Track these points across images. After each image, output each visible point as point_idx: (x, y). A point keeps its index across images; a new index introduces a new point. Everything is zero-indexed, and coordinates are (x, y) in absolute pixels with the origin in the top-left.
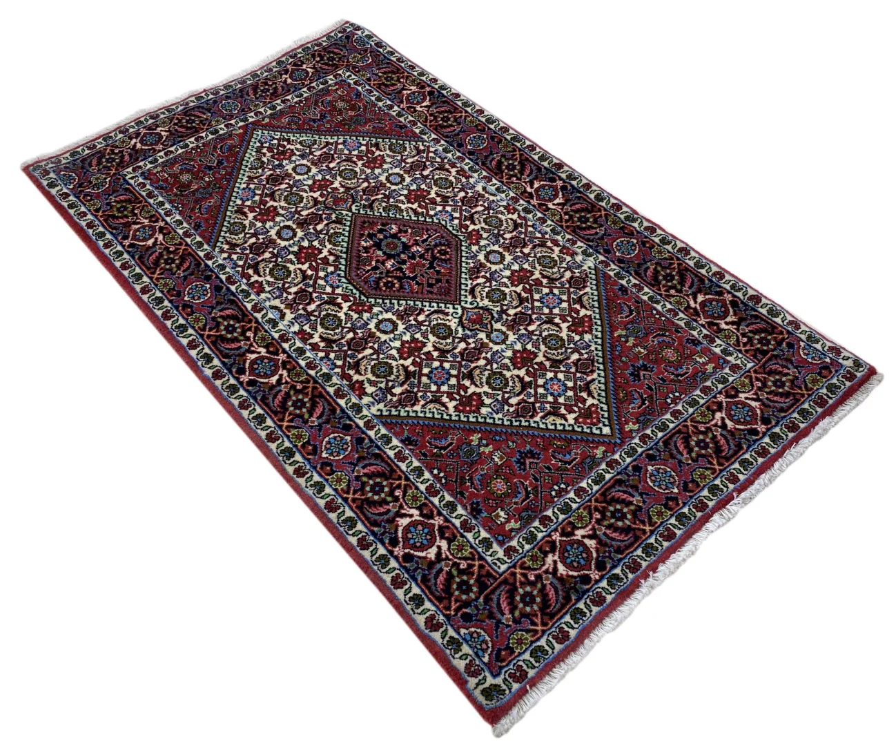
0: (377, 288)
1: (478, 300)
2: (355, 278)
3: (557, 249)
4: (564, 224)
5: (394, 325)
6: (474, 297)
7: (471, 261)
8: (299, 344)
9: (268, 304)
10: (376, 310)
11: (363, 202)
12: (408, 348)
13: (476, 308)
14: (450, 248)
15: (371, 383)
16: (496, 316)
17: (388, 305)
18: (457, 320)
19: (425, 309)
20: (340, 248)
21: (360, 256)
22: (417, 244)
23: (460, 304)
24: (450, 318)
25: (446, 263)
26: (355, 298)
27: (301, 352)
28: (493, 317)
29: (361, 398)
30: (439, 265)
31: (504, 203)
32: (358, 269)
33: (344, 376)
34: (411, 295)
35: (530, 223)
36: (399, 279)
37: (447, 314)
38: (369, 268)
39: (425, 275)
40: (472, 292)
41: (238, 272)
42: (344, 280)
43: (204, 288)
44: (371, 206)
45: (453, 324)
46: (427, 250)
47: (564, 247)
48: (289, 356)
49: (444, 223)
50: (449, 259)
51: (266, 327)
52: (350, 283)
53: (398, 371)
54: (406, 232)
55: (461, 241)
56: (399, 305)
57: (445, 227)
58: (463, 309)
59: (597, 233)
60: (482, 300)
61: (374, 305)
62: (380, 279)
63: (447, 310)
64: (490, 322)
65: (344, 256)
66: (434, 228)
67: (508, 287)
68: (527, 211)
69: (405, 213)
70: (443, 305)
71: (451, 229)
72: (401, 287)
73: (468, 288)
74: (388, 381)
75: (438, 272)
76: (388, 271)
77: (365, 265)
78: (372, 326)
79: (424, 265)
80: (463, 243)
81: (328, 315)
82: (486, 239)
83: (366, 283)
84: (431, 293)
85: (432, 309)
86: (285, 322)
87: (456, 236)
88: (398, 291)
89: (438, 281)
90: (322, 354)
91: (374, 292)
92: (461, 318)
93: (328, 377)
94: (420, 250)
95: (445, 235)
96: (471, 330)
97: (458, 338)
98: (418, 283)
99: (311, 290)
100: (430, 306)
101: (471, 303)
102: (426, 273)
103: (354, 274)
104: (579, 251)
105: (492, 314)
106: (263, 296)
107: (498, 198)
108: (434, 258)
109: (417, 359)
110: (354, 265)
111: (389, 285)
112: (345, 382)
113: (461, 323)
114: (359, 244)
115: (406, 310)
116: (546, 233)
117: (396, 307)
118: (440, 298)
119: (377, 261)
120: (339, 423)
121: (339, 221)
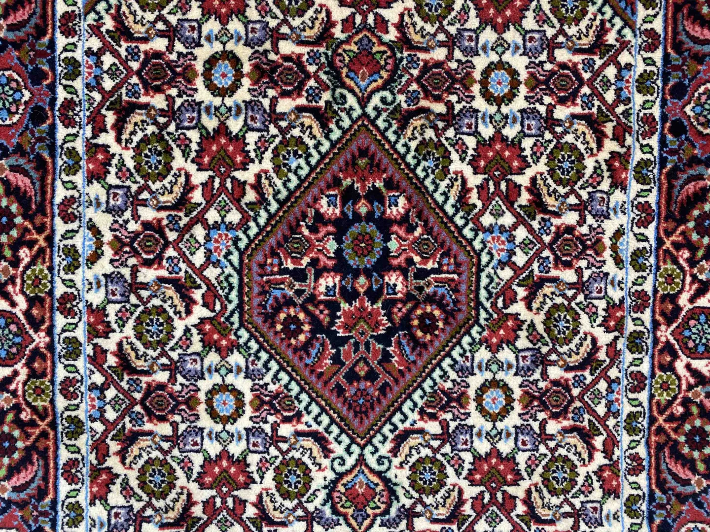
0: (270, 319)
1: (396, 461)
2: (255, 268)
3: (600, 459)
4: (661, 419)
5: (237, 410)
6: (395, 451)
7: (453, 375)
8: (80, 333)
9: (90, 213)
10: (236, 359)
11: (401, 98)
12: (224, 470)
13: (379, 474)
14: (446, 322)
15: (126, 489)
16: (393, 511)
17: (260, 365)
18: (331, 476)
19: (306, 418)
20: (279, 183)
21: (294, 229)
22: (404, 272)
23: (363, 448)
24: (326, 462)
25: (413, 349)
26: (224, 308)
27: (73, 349)
28: (387, 512)
29: (93, 503)
30: (399, 343)
31: (616, 294)
32: (274, 254)
33: (100, 448)
34: (307, 373)
35: (613, 373)
36: (317, 327)
37: (327, 452)
38: (291, 266)
39: (362, 348)
40: (401, 438)
41: (91, 100)
42: (235, 258)
43: (17, 96)
44: (404, 119)
45: (319, 480)
46: (409, 297)
47: (613, 466)
48: (51, 347)
49: (485, 258)
50: (425, 346)
51: (57, 260)
52: (239, 272)
53: (175, 501)
54: (411, 229)
55: (477, 322)
56: (276, 378)
57: (480, 270)
58: (361, 460)
59: (687, 482)
60: (401, 466)
61: (238, 347)
62: (289, 302)
63: (334, 446)
64: (376, 516)
65: (274, 207)
66: (462, 257)
67: (458, 474)
68: (635, 343)
69: (443, 185)
70: (335, 430)
71: (484, 281)
72: (306, 347)
73: (401, 427)
74: (149, 504)
75: (386, 357)
76: (312, 299)
77: (288, 254)
78: (205, 385)
79: (378, 324)
80: (475, 331)
81: (161, 311)
82: (517, 351)
83: (263, 293)
84: (340, 391)
85: (315, 427)
86: (90, 275)
87: (479, 304)
88: (296, 350)
89: (371, 376)
90: (98, 379)
91: (259, 320)
92: (341, 476)
93: (76, 428)
94: (399, 287)
95: (463, 287)
96: (335, 511)
97: (305, 510)
98: (336, 359)
99: (172, 236)
100: (315, 419)
101: (380, 461)
102: (367, 344)
103: (259, 258)
104: (627, 491)
105: (389, 505)
106: (96, 190)
107: (620, 275)
108: (406, 320)
109: (218, 501)
110: (273, 241)
111: (292, 327)
112: (92, 457)
113: (331, 487)
114: (316, 200)
115: (276, 396)
116: (616, 415)
117: (268, 378)
118: (344, 411)
119: (314, 262)
120: (36, 520)
121: (323, 117)
